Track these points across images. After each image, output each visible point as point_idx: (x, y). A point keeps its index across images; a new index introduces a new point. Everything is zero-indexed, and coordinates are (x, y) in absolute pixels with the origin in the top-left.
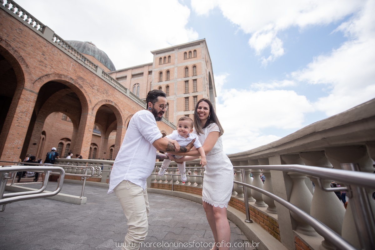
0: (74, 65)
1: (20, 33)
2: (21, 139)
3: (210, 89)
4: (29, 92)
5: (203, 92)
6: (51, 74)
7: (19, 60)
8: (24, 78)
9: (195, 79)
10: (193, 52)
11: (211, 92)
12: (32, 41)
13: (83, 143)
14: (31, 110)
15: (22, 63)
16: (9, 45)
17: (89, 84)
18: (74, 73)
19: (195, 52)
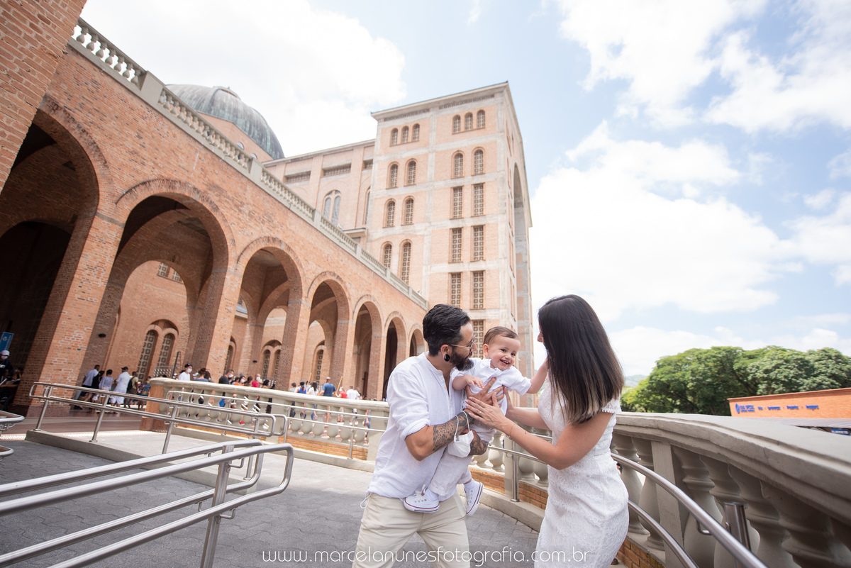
0: (203, 158)
1: (94, 90)
2: (85, 329)
3: (515, 207)
4: (107, 222)
5: (500, 218)
6: (153, 181)
7: (91, 152)
8: (98, 191)
9: (478, 182)
10: (475, 116)
11: (518, 213)
12: (117, 107)
13: (213, 340)
14: (109, 262)
15: (97, 158)
16: (72, 118)
17: (233, 201)
18: (202, 176)
19: (481, 116)
